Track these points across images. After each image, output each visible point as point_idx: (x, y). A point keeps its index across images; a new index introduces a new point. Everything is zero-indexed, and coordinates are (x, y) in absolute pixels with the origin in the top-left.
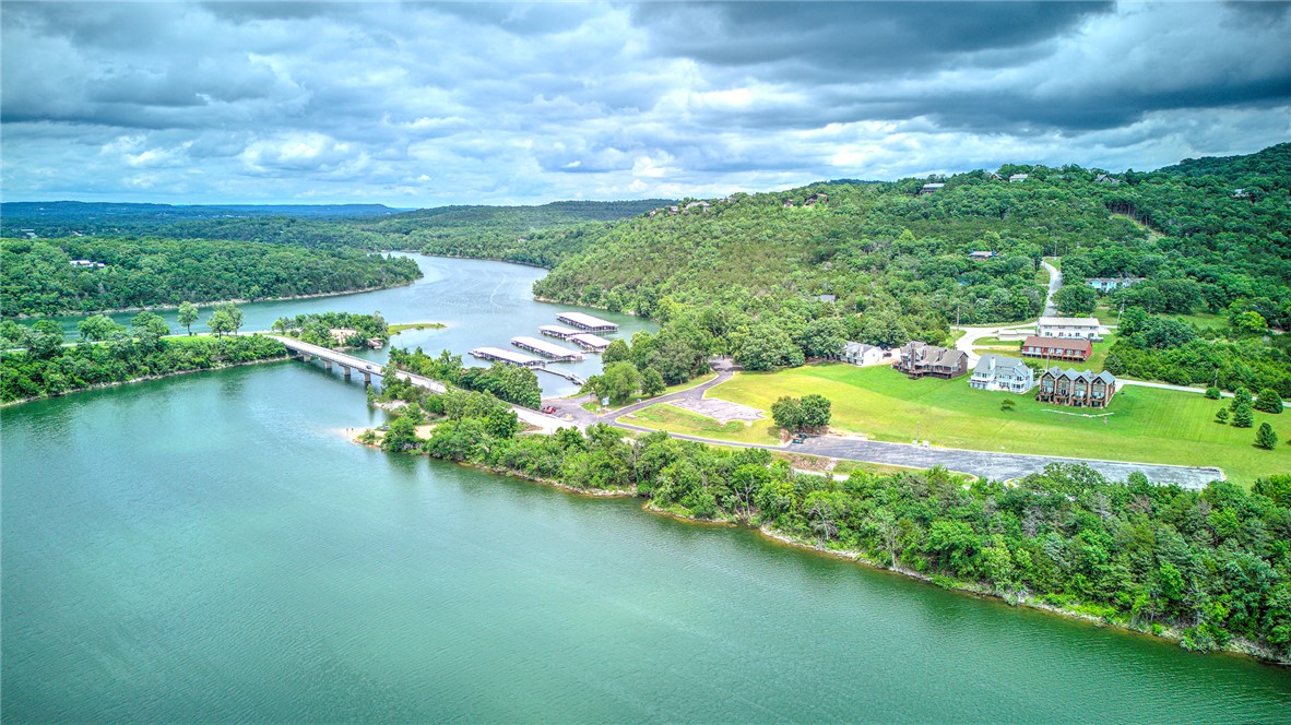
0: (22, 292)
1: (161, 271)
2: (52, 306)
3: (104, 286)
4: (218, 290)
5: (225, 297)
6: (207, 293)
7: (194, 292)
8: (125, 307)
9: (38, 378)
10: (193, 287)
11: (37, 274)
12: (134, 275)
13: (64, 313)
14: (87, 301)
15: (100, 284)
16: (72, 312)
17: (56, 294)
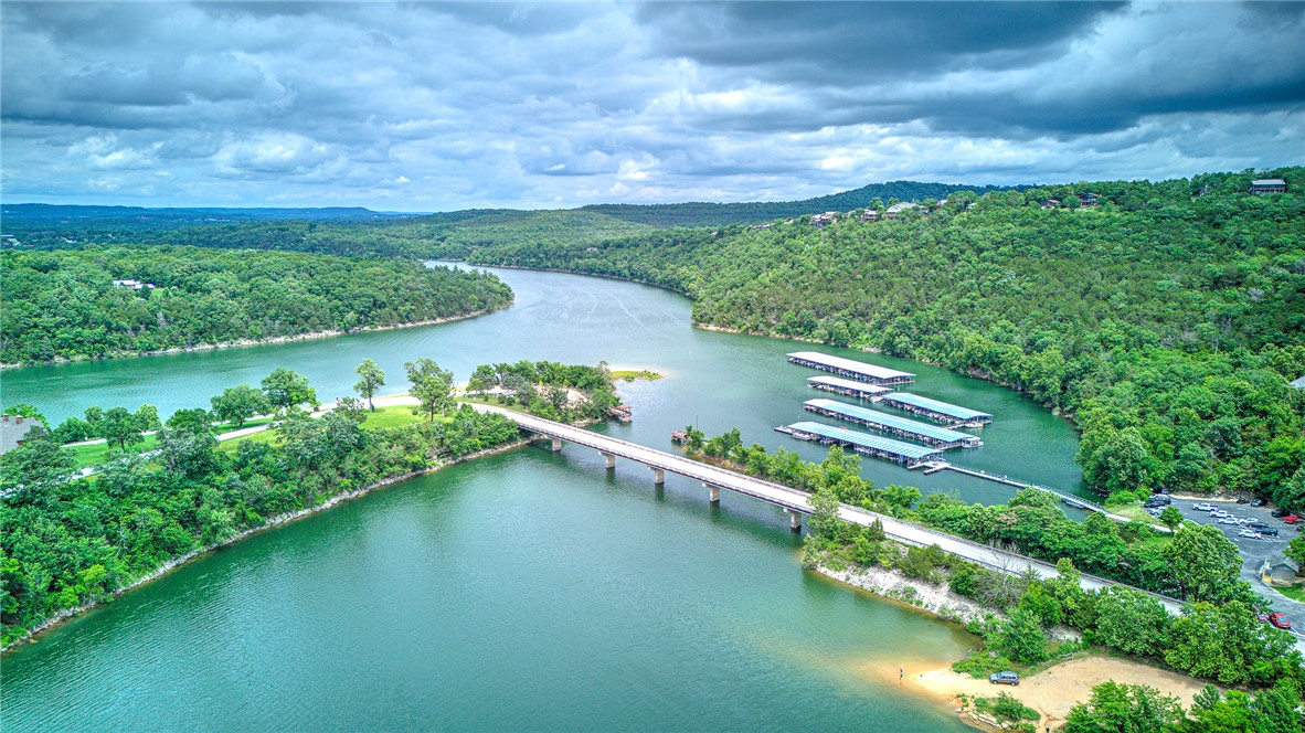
0: (57, 326)
1: (234, 295)
2: (98, 346)
3: (166, 317)
4: (307, 319)
5: (315, 328)
6: (293, 323)
7: (278, 322)
8: (193, 345)
9: (190, 520)
10: (276, 317)
11: (73, 301)
12: (202, 302)
13: (114, 354)
14: (145, 337)
15: (160, 314)
16: (124, 353)
17: (101, 329)
